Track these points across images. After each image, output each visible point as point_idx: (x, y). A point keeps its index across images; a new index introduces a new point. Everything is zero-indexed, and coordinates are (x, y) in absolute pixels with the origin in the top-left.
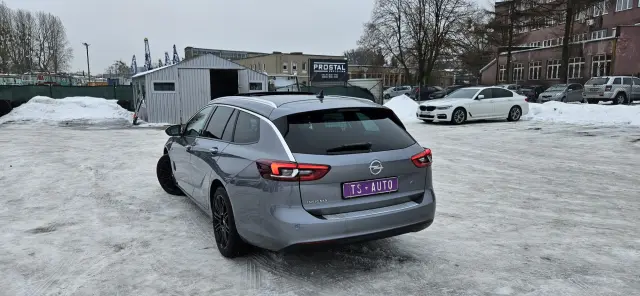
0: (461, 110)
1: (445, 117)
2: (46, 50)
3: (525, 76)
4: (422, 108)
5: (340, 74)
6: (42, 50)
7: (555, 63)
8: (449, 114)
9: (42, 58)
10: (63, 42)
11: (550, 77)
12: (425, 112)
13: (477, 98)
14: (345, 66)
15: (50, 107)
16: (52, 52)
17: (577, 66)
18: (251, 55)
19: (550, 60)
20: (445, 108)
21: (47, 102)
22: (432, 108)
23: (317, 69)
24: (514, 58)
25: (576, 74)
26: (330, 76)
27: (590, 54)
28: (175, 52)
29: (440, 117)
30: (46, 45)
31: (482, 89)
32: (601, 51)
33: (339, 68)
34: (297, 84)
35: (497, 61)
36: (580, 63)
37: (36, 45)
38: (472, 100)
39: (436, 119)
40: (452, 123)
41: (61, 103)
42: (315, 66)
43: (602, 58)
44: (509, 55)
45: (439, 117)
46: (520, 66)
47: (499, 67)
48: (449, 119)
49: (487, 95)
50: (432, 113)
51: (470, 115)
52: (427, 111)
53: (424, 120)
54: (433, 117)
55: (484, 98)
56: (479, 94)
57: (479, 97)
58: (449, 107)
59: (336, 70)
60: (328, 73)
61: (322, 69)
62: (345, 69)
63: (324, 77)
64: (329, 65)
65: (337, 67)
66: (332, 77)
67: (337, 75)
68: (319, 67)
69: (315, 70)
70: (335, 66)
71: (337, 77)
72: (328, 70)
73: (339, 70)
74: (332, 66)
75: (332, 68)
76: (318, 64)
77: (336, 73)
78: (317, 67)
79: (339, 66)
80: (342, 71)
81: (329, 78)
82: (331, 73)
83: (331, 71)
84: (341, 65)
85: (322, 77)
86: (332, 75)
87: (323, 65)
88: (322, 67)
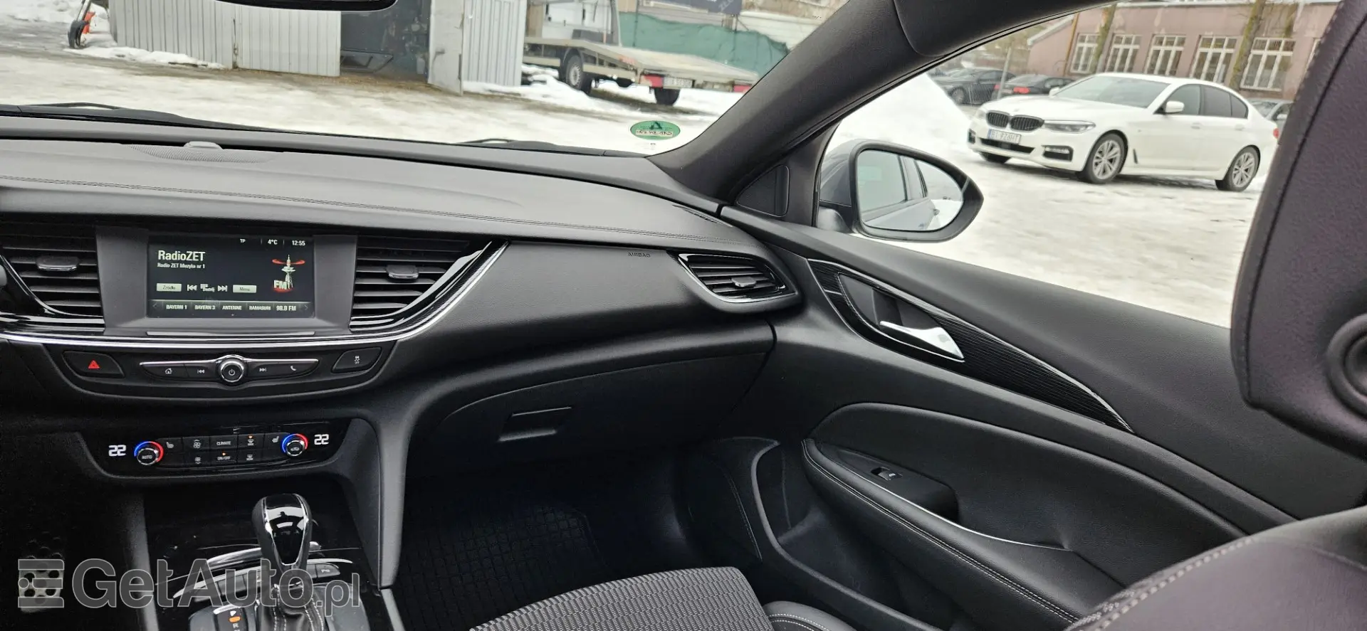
0: (1114, 139)
1: (1068, 157)
4: (997, 119)
8: (1081, 147)
12: (1006, 134)
13: (1161, 110)
20: (1074, 128)
22: (1030, 124)
29: (1052, 152)
31: (1175, 83)
38: (1148, 114)
39: (1037, 159)
40: (1084, 177)
45: (1047, 155)
48: (1078, 162)
49: (1204, 106)
50: (1025, 138)
51: (1136, 160)
52: (1013, 127)
53: (985, 155)
54: (1028, 150)
55: (1186, 111)
56: (1172, 97)
57: (1173, 105)
58: (1087, 126)
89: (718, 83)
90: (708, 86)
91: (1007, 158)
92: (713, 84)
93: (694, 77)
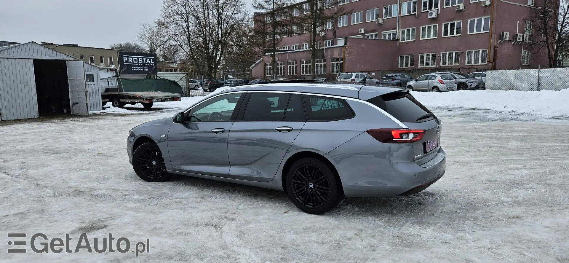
3: (286, 73)
5: (150, 67)
7: (306, 63)
11: (303, 73)
14: (154, 60)
17: (321, 65)
19: (302, 60)
23: (127, 62)
24: (276, 58)
25: (321, 72)
27: (329, 57)
32: (336, 55)
33: (148, 61)
34: (117, 77)
35: (263, 60)
36: (323, 63)
42: (125, 59)
43: (337, 60)
44: (273, 56)
46: (281, 64)
47: (265, 65)
59: (146, 63)
60: (138, 66)
61: (132, 62)
62: (154, 63)
63: (135, 70)
64: (138, 58)
65: (146, 60)
66: (142, 70)
67: (147, 68)
68: (129, 60)
69: (125, 63)
70: (145, 59)
71: (147, 70)
72: (138, 63)
73: (148, 63)
74: (142, 59)
75: (142, 61)
76: (128, 57)
77: (146, 66)
78: (127, 60)
79: (148, 59)
80: (152, 65)
81: (139, 71)
82: (141, 66)
83: (141, 63)
84: (150, 59)
85: (133, 70)
86: (142, 68)
87: (133, 58)
88: (132, 60)
89: (169, 99)
90: (166, 100)
93: (161, 98)
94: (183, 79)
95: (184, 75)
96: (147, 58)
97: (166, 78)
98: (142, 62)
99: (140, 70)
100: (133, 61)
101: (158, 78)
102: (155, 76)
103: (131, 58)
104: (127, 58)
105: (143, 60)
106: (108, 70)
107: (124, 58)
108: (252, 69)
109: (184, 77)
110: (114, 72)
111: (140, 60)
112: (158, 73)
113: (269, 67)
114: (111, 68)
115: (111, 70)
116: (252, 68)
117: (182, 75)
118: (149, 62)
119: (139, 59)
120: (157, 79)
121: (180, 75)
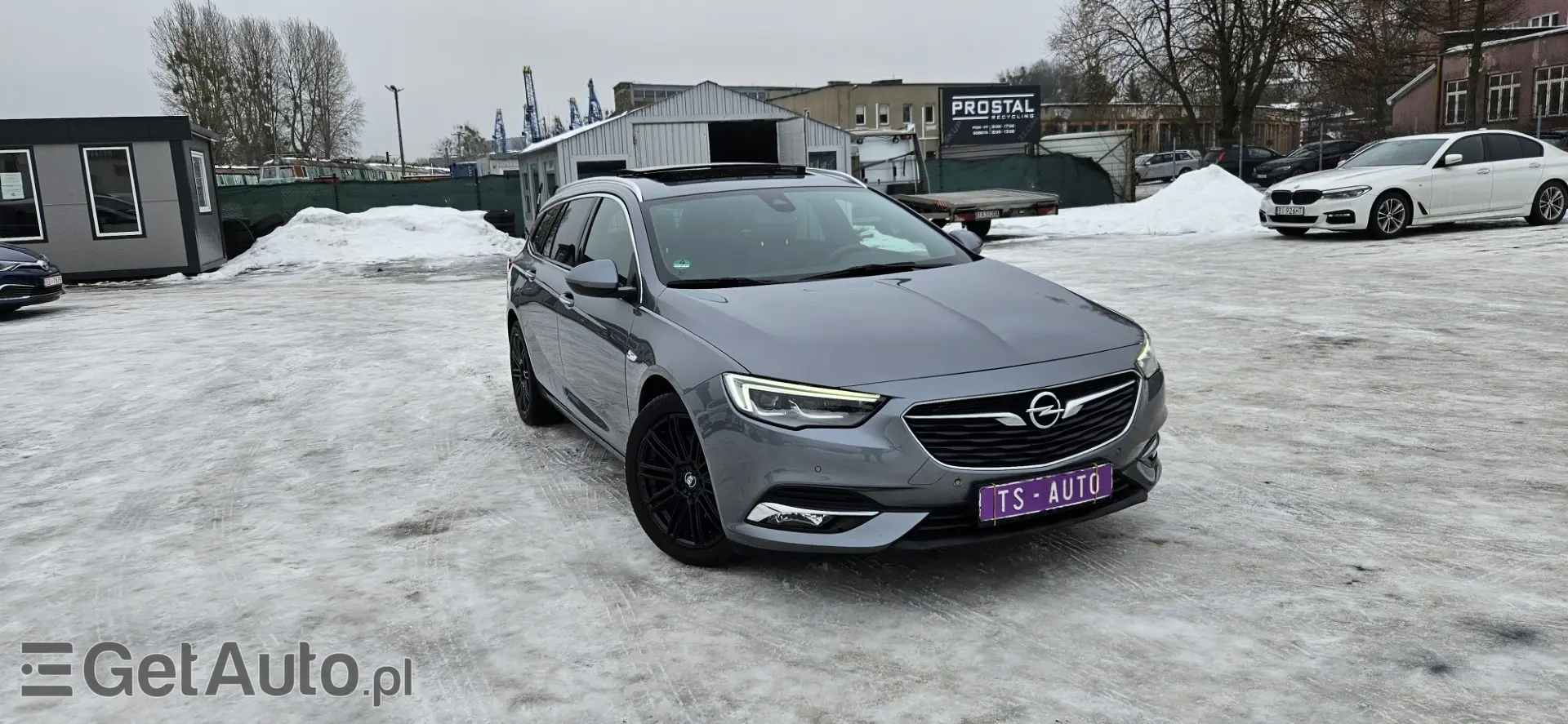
0: (1396, 196)
1: (1351, 218)
2: (306, 108)
4: (1280, 198)
5: (1021, 123)
6: (297, 107)
8: (1362, 209)
9: (298, 126)
10: (341, 88)
12: (1291, 208)
13: (1441, 164)
14: (1034, 103)
15: (338, 233)
16: (318, 111)
18: (772, 95)
20: (1351, 194)
21: (330, 221)
22: (1311, 196)
23: (961, 113)
24: (1490, 59)
26: (996, 130)
28: (593, 98)
29: (1334, 218)
30: (305, 96)
31: (1453, 137)
33: (1018, 107)
34: (917, 152)
35: (1439, 70)
37: (282, 97)
38: (1427, 169)
39: (1322, 227)
40: (1372, 233)
41: (360, 223)
42: (956, 107)
44: (1477, 53)
45: (1329, 221)
46: (1507, 81)
47: (1444, 87)
48: (1362, 222)
49: (1471, 153)
50: (1310, 209)
51: (1424, 212)
52: (1295, 203)
53: (1279, 229)
54: (1313, 219)
55: (1464, 162)
56: (1449, 151)
57: (1449, 158)
58: (1363, 190)
59: (1011, 113)
60: (990, 122)
61: (973, 113)
62: (1032, 110)
63: (980, 133)
64: (990, 100)
65: (1012, 106)
66: (999, 132)
67: (1012, 126)
68: (967, 108)
69: (956, 116)
70: (1008, 102)
71: (1013, 131)
72: (990, 114)
73: (1017, 112)
74: (1000, 102)
75: (1000, 107)
76: (964, 101)
77: (1010, 121)
78: (960, 108)
79: (1018, 102)
80: (1026, 116)
81: (990, 135)
82: (996, 122)
83: (996, 115)
84: (1022, 100)
85: (975, 133)
86: (999, 126)
87: (976, 101)
88: (973, 107)
89: (1022, 209)
90: (1014, 212)
91: (1307, 229)
92: (1019, 209)
93: (1000, 207)
94: (1116, 152)
95: (1124, 138)
96: (1015, 99)
97: (1065, 150)
98: (1000, 111)
99: (993, 132)
100: (976, 109)
101: (1042, 152)
102: (1035, 146)
103: (973, 103)
104: (960, 103)
105: (1004, 106)
106: (895, 139)
107: (954, 104)
108: (1393, 105)
109: (1121, 147)
110: (911, 141)
111: (997, 104)
112: (1042, 139)
113: (1457, 94)
114: (903, 132)
115: (903, 137)
116: (1394, 101)
117: (1113, 141)
118: (1020, 109)
119: (994, 102)
120: (1039, 156)
121: (1108, 140)
